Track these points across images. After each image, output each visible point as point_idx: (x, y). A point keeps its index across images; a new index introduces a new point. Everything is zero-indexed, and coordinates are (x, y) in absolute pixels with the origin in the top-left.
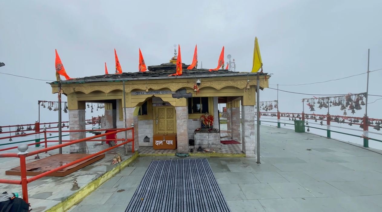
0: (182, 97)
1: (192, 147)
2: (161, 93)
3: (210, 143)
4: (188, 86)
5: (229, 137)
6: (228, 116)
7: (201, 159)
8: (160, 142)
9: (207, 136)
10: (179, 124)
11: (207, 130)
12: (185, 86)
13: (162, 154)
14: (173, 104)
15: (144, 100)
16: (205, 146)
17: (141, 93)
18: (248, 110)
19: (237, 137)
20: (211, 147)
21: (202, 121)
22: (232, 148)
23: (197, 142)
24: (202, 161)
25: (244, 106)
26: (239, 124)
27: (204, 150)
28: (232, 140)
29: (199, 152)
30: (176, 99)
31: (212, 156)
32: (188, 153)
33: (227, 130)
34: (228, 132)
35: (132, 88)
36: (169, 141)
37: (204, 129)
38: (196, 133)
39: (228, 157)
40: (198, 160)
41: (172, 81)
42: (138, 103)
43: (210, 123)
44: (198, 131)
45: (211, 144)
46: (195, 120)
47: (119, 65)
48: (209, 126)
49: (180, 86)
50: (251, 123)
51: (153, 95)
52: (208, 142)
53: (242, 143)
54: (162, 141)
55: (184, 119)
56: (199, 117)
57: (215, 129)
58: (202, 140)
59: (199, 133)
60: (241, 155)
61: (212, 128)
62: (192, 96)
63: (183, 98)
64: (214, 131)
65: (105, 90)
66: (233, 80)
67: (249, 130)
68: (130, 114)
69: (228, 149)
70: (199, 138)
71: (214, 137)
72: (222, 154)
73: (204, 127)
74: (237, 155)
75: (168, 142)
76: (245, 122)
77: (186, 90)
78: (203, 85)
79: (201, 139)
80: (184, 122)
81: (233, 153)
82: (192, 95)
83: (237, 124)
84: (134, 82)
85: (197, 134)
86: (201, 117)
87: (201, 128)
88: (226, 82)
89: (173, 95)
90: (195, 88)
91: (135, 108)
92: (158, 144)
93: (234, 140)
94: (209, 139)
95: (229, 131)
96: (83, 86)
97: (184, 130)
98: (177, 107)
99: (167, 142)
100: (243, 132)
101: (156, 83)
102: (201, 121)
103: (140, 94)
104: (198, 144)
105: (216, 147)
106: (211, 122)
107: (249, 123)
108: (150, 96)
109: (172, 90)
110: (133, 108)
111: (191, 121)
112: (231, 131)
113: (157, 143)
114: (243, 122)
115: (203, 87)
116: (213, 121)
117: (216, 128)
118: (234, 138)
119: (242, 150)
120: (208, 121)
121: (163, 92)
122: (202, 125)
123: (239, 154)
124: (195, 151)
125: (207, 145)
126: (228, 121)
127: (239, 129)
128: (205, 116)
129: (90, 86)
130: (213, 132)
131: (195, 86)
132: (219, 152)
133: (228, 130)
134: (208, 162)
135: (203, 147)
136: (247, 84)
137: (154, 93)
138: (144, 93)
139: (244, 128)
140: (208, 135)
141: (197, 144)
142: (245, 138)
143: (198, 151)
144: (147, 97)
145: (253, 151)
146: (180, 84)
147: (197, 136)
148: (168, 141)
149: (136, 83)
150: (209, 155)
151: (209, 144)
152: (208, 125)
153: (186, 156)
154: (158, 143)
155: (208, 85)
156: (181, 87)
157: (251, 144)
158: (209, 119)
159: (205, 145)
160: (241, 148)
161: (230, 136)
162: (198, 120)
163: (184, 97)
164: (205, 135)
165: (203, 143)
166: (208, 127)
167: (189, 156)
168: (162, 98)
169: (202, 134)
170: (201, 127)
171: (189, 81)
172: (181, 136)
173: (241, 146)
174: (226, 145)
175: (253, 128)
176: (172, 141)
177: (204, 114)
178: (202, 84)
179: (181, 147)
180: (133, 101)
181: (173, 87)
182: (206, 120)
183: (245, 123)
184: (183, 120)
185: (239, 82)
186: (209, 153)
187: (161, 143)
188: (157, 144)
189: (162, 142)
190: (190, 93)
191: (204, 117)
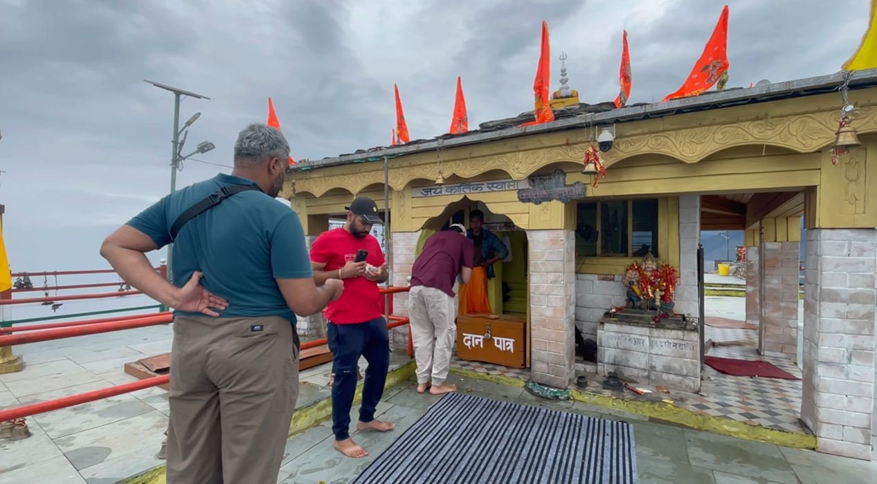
0: (549, 199)
1: (589, 368)
2: (485, 188)
3: (659, 364)
4: (567, 159)
5: (748, 347)
6: (751, 274)
7: (609, 422)
8: (477, 340)
9: (647, 339)
10: (537, 288)
11: (648, 315)
12: (559, 159)
13: (488, 374)
14: (520, 222)
15: (441, 212)
16: (635, 372)
17: (434, 192)
18: (842, 246)
19: (782, 352)
20: (659, 380)
21: (631, 283)
22: (754, 398)
23: (607, 354)
24: (608, 430)
25: (820, 228)
26: (793, 305)
27: (631, 385)
28: (761, 362)
29: (607, 393)
30: (531, 204)
31: (655, 415)
32: (565, 389)
33: (744, 319)
34: (746, 327)
35: (409, 176)
36: (504, 339)
37: (637, 310)
38: (602, 323)
39: (729, 434)
40: (596, 426)
41: (517, 147)
42: (427, 219)
43: (658, 294)
44: (614, 315)
45: (659, 367)
46: (606, 278)
47: (404, 127)
48: (658, 303)
49: (542, 159)
50: (855, 306)
51: (465, 196)
52: (650, 360)
53: (801, 377)
54: (482, 337)
55: (555, 272)
56: (622, 269)
57: (683, 315)
58: (625, 350)
59: (616, 322)
60: (795, 436)
61: (671, 310)
62: (584, 193)
63: (554, 202)
64: (677, 322)
65: (352, 187)
66: (766, 117)
67: (842, 338)
68: (409, 249)
69: (732, 399)
70: (613, 342)
71: (675, 345)
72: (699, 417)
73: (638, 304)
74: (771, 435)
75: (498, 344)
76: (822, 299)
77: (564, 174)
78: (626, 150)
79: (620, 346)
80: (555, 282)
81: (755, 421)
82: (585, 189)
83: (783, 304)
84: (414, 159)
85: (607, 326)
86: (627, 270)
87: (627, 307)
88: (728, 128)
89: (520, 191)
90: (587, 162)
91: (420, 232)
92: (471, 346)
93: (766, 359)
94: (653, 351)
95: (749, 322)
96: (311, 178)
97: (555, 309)
98: (533, 233)
99: (496, 341)
100: (812, 341)
101: (468, 156)
102: (626, 282)
103: (433, 194)
104: (611, 361)
105: (680, 383)
106: (667, 290)
107: (843, 308)
108: (457, 198)
109: (515, 175)
110: (414, 233)
111: (593, 280)
112: (757, 323)
113: (467, 341)
114: (814, 297)
115: (623, 156)
116: (674, 285)
117: (685, 312)
118: (767, 353)
119: (799, 416)
120: (652, 284)
121: (492, 184)
122: (631, 297)
123: (782, 430)
124: (593, 385)
125: (645, 370)
126: (750, 289)
127: (791, 322)
128: (643, 267)
129: (325, 177)
130: (673, 326)
131: (587, 155)
132: (690, 406)
133: (746, 319)
134: (633, 443)
135: (628, 373)
136: (841, 125)
137: (467, 191)
138: (441, 192)
139: (814, 323)
140: (649, 337)
141: (606, 361)
142: (821, 370)
143: (604, 388)
144: (449, 203)
145: (859, 433)
146: (541, 152)
147: (607, 333)
148: (500, 339)
149: (419, 163)
150: (646, 411)
151: (653, 368)
152: (654, 300)
153: (557, 397)
154: (471, 340)
155: (645, 150)
156: (544, 162)
157: (850, 402)
158: (656, 277)
159: (636, 368)
160: (798, 405)
161: (752, 344)
162: (617, 278)
163: (558, 199)
164: (638, 332)
165: (628, 361)
166: (653, 308)
167: (568, 398)
168: (487, 205)
169: (627, 328)
170: (628, 303)
171: (572, 140)
172: (545, 327)
173: (795, 393)
174: (729, 380)
175: (866, 331)
176: (513, 340)
177: (639, 260)
178: (622, 147)
179: (544, 366)
180: (415, 213)
181: (517, 165)
182: (645, 281)
183: (825, 304)
184: (551, 276)
185: (795, 126)
186: (647, 405)
187: (479, 342)
188: (468, 344)
189: (481, 341)
190: (578, 182)
191: (639, 269)
